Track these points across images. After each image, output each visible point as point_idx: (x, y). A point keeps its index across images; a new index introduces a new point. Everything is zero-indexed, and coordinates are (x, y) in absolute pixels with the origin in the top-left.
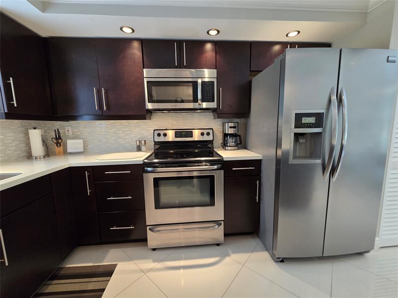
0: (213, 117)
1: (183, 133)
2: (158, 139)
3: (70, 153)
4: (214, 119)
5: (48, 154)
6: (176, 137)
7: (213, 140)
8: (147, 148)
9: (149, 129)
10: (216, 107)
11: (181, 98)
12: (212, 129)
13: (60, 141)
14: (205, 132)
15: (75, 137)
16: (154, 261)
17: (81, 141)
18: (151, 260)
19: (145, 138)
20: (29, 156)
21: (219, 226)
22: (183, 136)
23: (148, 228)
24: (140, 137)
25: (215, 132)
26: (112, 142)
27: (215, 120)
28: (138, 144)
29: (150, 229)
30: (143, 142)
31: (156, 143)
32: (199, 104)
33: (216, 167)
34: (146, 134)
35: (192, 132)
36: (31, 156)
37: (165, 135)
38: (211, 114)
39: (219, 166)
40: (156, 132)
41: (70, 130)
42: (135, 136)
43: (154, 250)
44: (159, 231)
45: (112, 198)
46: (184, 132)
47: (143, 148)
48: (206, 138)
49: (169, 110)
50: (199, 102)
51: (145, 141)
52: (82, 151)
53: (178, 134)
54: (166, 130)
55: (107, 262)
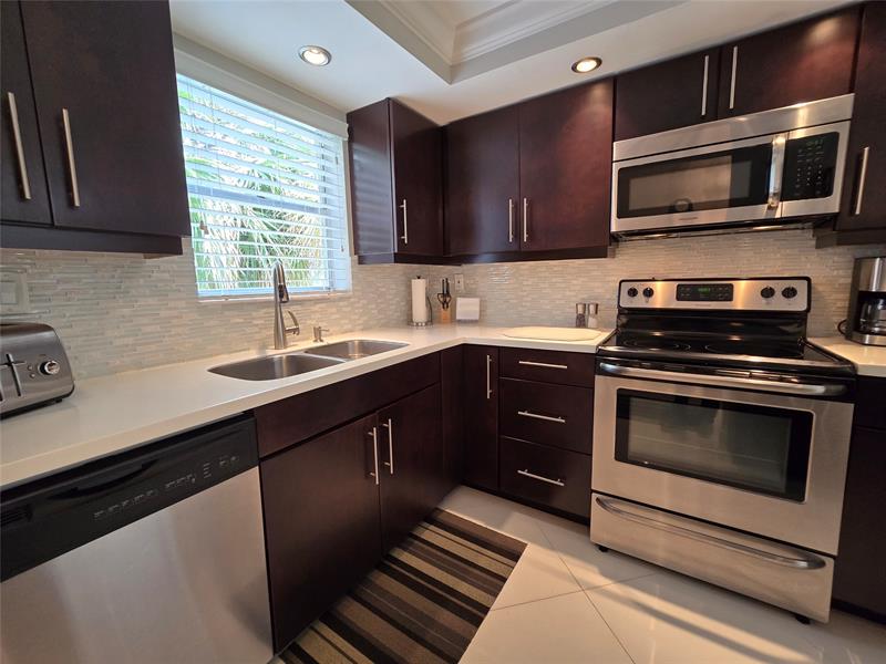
0: (814, 242)
1: (701, 290)
2: (627, 302)
3: (459, 321)
4: (818, 246)
5: (431, 320)
6: (679, 298)
7: (808, 310)
8: (599, 322)
9: (608, 279)
10: (837, 211)
11: (686, 200)
12: (808, 279)
13: (448, 299)
14: (779, 287)
15: (469, 294)
16: (605, 574)
17: (477, 300)
18: (596, 569)
19: (596, 299)
20: (409, 322)
21: (810, 567)
22: (702, 296)
23: (594, 496)
24: (585, 296)
25: (818, 287)
26: (528, 304)
27: (820, 251)
28: (580, 311)
29: (598, 500)
30: (592, 308)
31: (622, 311)
32: (770, 208)
33: (820, 389)
34: (600, 291)
35: (732, 286)
36: (412, 321)
37: (649, 293)
38: (809, 234)
39: (838, 388)
40: (626, 287)
41: (462, 280)
42: (573, 293)
43: (603, 549)
44: (619, 511)
45: (526, 414)
46: (704, 286)
47: (591, 321)
48: (779, 304)
49: (668, 231)
50: (770, 200)
51: (597, 305)
52: (477, 318)
53: (686, 290)
54: (654, 280)
55: (511, 533)
